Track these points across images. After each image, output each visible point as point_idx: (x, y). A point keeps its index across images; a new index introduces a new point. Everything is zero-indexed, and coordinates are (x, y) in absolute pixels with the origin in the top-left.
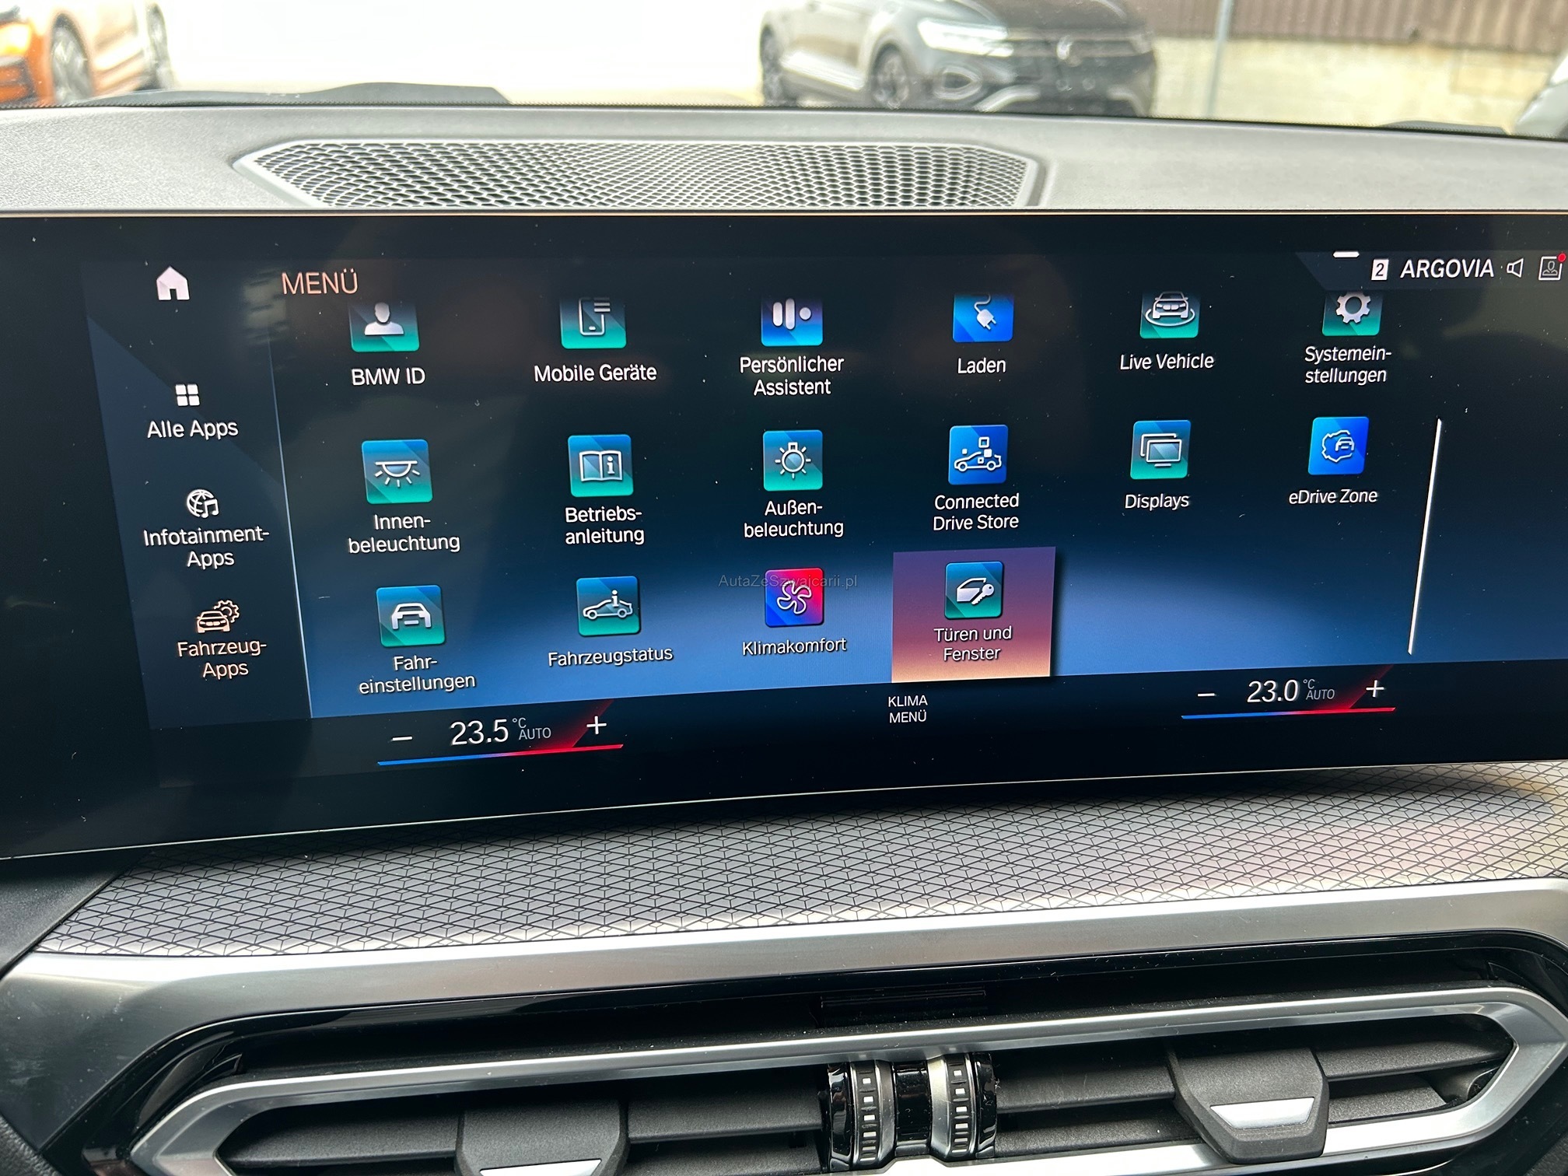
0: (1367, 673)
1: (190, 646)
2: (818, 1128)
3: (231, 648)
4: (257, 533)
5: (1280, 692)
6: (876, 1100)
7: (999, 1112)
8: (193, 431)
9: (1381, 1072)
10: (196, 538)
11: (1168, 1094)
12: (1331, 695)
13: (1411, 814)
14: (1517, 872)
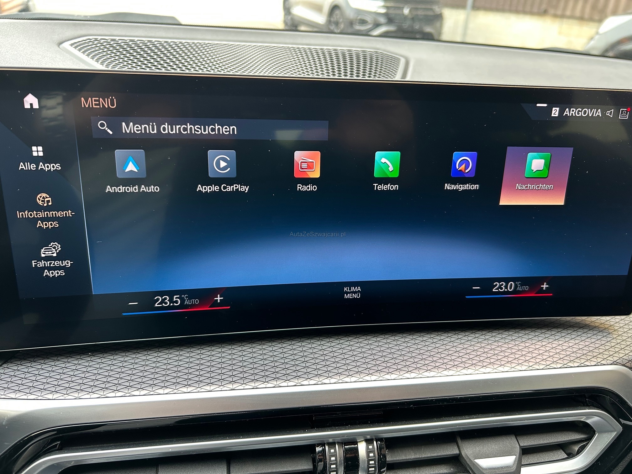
0: (542, 280)
1: (38, 263)
2: (311, 470)
3: (57, 263)
4: (69, 213)
5: (506, 287)
6: (336, 459)
7: (387, 462)
8: (40, 167)
9: (542, 444)
10: (41, 215)
11: (457, 454)
12: (527, 289)
13: (557, 338)
14: (599, 362)
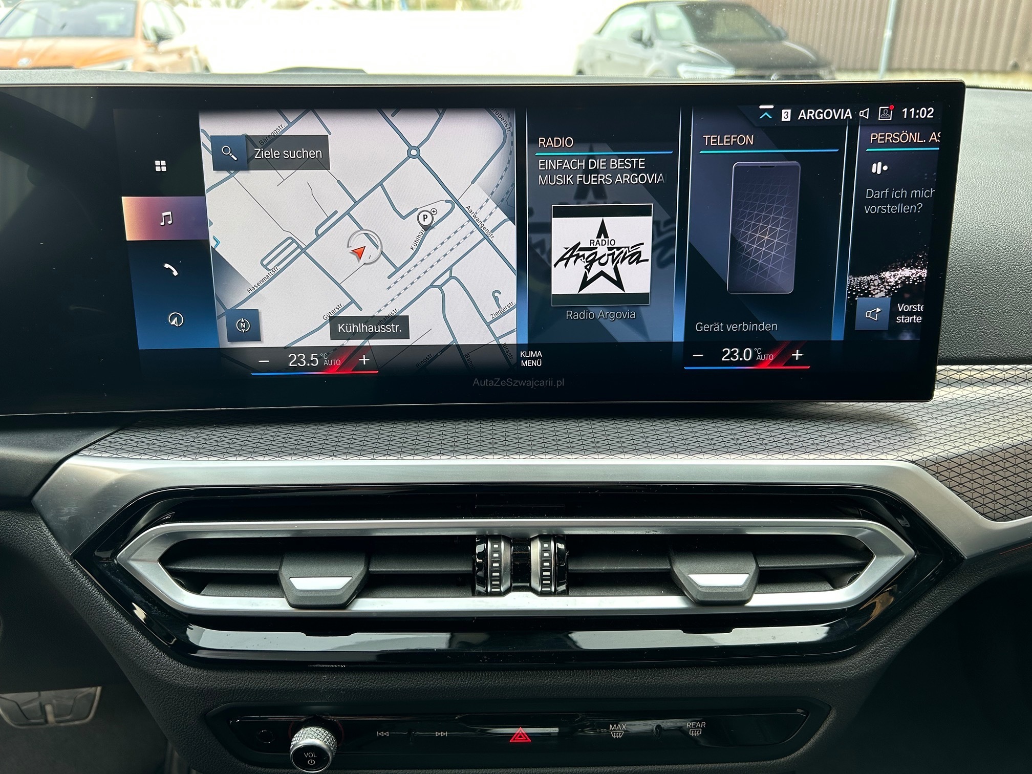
0: (792, 346)
2: (470, 572)
5: (741, 355)
7: (570, 572)
9: (792, 566)
11: (667, 569)
12: (771, 358)
